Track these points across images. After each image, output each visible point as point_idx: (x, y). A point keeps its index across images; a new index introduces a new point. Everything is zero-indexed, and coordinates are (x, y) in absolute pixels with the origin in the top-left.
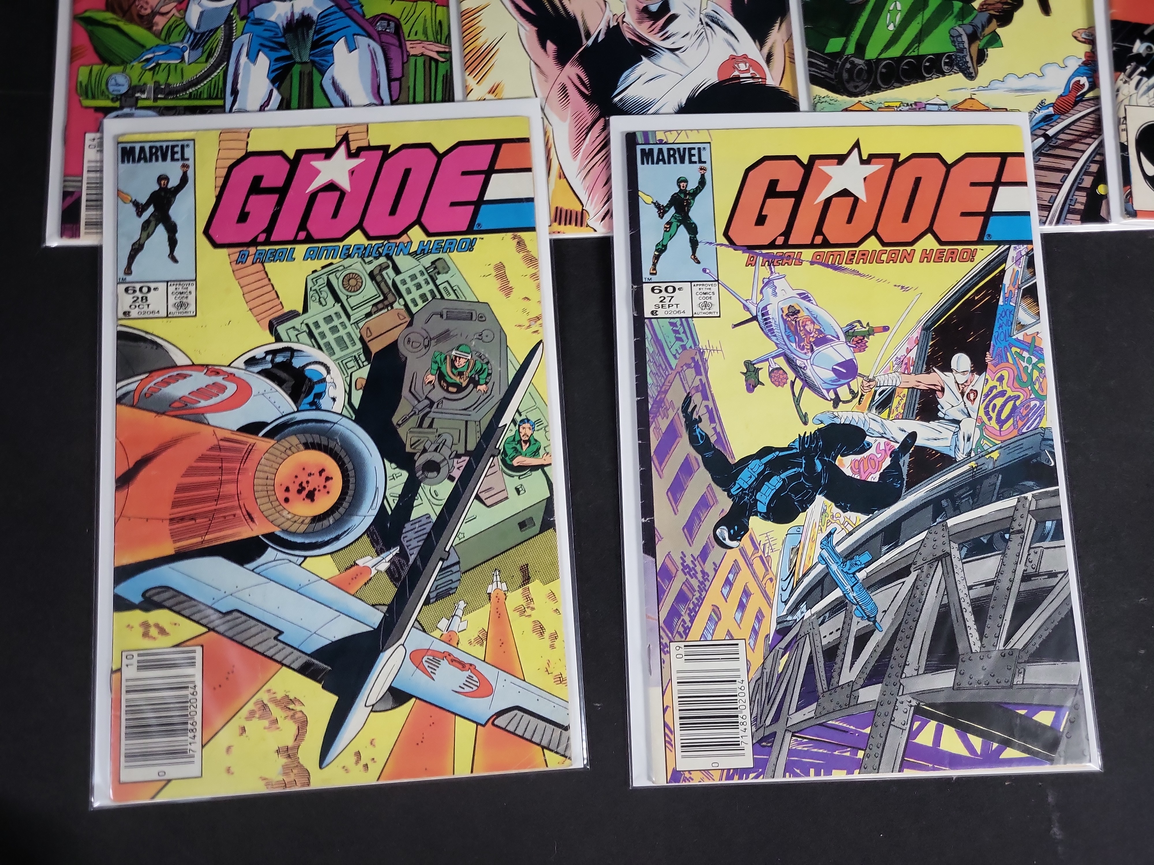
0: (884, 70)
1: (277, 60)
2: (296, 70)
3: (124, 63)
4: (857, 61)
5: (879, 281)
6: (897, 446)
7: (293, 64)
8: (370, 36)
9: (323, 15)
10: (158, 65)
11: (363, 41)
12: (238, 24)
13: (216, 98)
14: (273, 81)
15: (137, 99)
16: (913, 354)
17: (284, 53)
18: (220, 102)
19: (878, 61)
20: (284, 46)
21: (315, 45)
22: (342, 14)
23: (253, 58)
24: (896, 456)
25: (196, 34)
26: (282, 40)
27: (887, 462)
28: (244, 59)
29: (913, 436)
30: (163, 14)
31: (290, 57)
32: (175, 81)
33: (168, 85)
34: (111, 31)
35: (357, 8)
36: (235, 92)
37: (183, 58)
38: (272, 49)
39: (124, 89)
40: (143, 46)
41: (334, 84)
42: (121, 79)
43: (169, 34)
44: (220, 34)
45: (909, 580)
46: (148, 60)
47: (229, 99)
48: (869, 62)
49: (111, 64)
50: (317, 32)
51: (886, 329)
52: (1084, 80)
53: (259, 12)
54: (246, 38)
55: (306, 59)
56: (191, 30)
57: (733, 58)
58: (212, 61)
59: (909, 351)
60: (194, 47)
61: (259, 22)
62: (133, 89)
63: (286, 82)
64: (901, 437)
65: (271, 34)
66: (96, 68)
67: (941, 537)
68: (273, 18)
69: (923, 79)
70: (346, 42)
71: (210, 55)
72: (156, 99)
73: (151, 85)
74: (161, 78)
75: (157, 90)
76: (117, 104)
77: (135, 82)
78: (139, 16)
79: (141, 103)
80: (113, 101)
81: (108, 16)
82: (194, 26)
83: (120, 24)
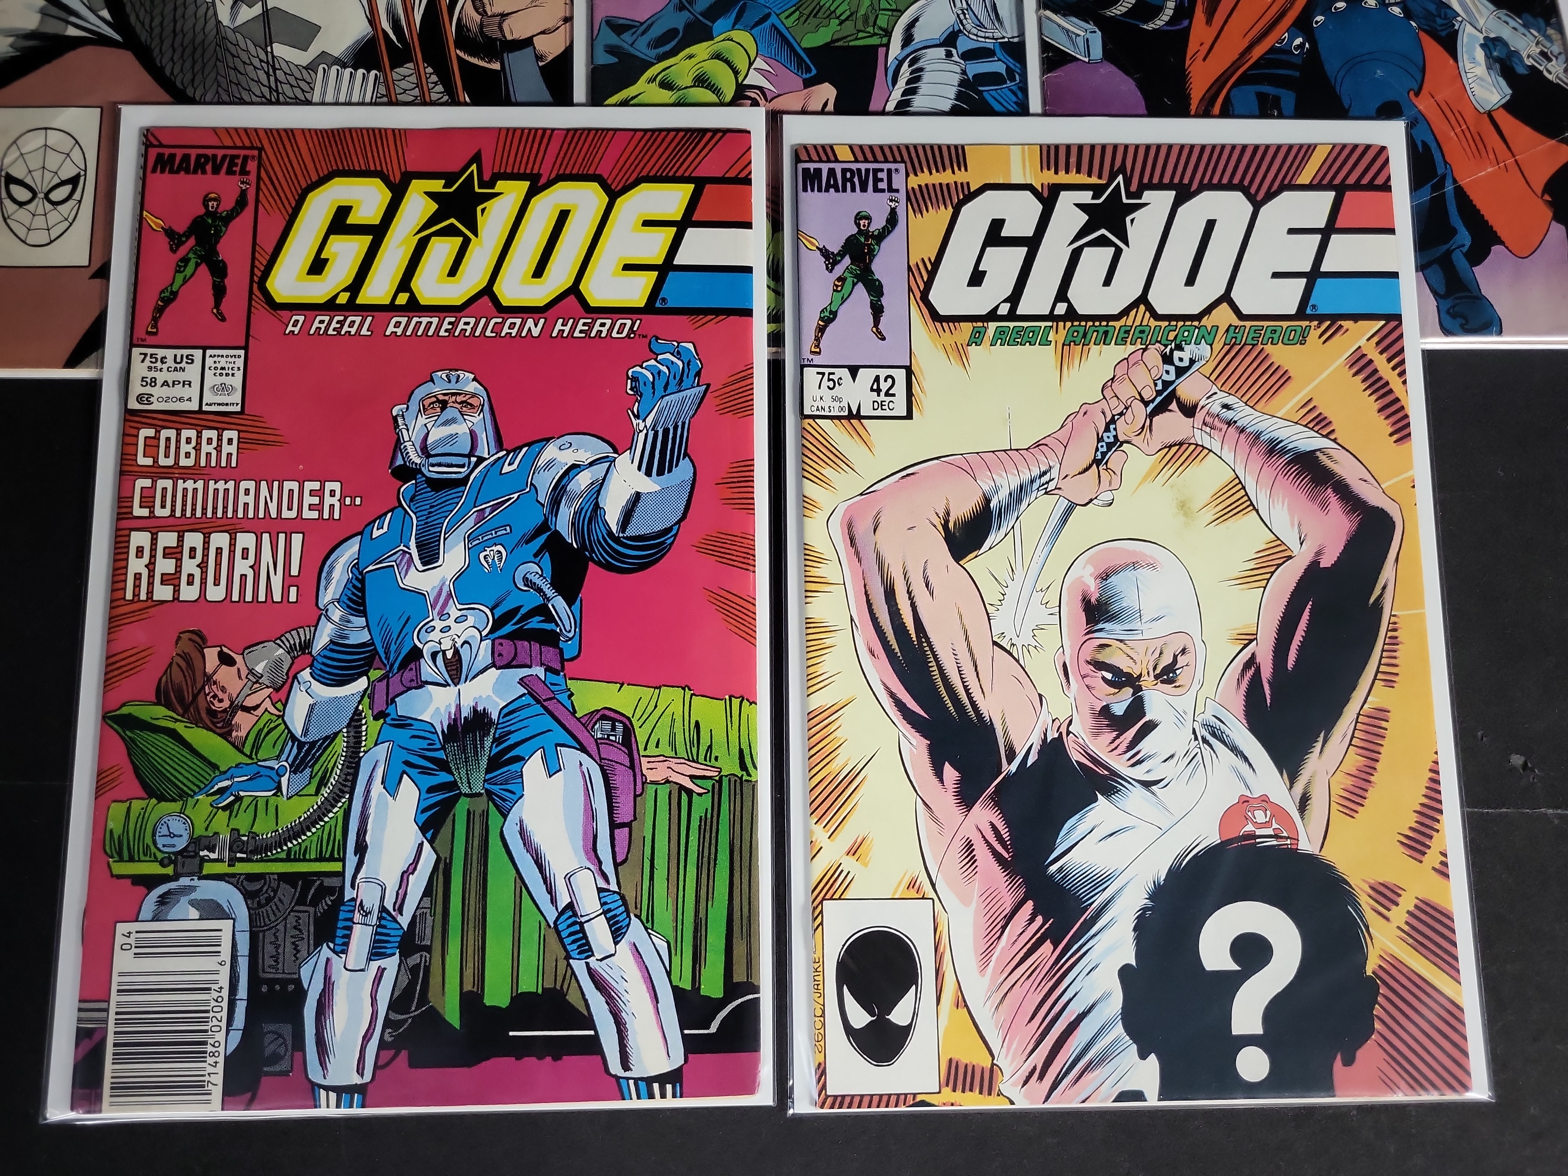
1: (431, 790)
2: (462, 807)
3: (183, 796)
7: (455, 800)
8: (583, 749)
9: (508, 711)
10: (239, 799)
11: (571, 757)
12: (371, 727)
13: (332, 859)
14: (423, 829)
15: (203, 860)
17: (444, 777)
18: (336, 867)
20: (443, 765)
21: (495, 763)
22: (538, 709)
23: (392, 788)
25: (301, 745)
26: (441, 755)
28: (377, 788)
30: (248, 710)
31: (453, 786)
32: (265, 829)
33: (253, 835)
34: (163, 740)
35: (563, 698)
36: (361, 849)
37: (279, 788)
38: (425, 771)
39: (181, 844)
40: (215, 767)
41: (522, 832)
42: (177, 826)
43: (257, 746)
44: (340, 745)
46: (222, 791)
47: (351, 860)
49: (161, 798)
50: (497, 741)
53: (406, 705)
54: (381, 751)
55: (478, 788)
56: (293, 738)
57: (1244, 800)
58: (325, 792)
60: (296, 768)
61: (403, 723)
62: (197, 843)
63: (446, 830)
65: (424, 744)
66: (137, 805)
68: (426, 717)
70: (544, 758)
71: (323, 783)
72: (232, 862)
73: (225, 836)
74: (242, 822)
75: (236, 844)
76: (169, 870)
77: (199, 831)
78: (212, 713)
79: (208, 869)
80: (163, 864)
81: (158, 713)
82: (298, 730)
83: (180, 727)
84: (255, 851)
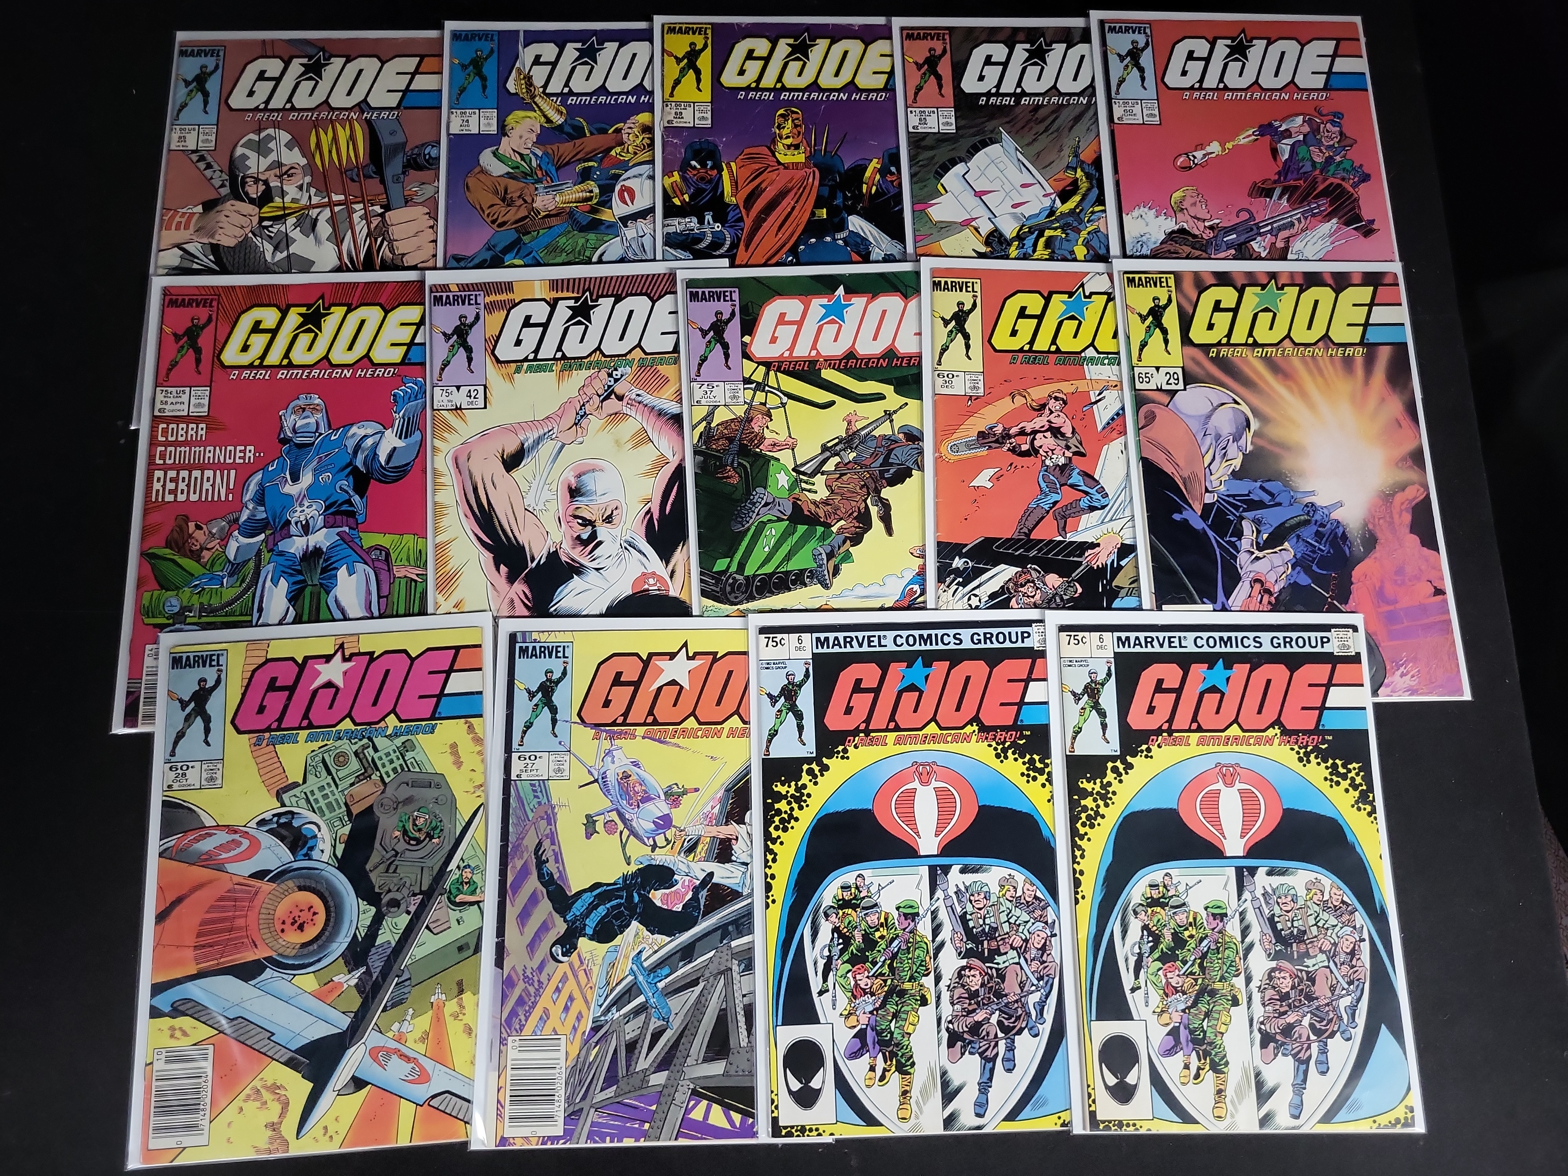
0: (758, 584)
1: (294, 583)
3: (177, 588)
4: (738, 577)
5: (694, 752)
6: (698, 882)
7: (305, 587)
8: (366, 563)
9: (331, 547)
10: (203, 589)
11: (360, 567)
12: (266, 556)
14: (290, 600)
15: (186, 617)
16: (716, 811)
17: (300, 577)
19: (754, 576)
20: (300, 572)
21: (324, 570)
22: (345, 546)
23: (275, 582)
24: (696, 890)
25: (233, 564)
26: (299, 568)
27: (690, 896)
28: (268, 583)
29: (711, 875)
30: (208, 549)
31: (304, 581)
32: (215, 602)
33: (210, 605)
34: (169, 564)
35: (357, 540)
36: (260, 611)
37: (222, 584)
38: (291, 575)
39: (176, 610)
40: (193, 575)
41: (336, 601)
42: (174, 602)
43: (212, 565)
44: (252, 564)
45: (698, 989)
46: (196, 586)
47: (256, 616)
48: (747, 578)
49: (167, 590)
50: (326, 561)
51: (696, 790)
52: (916, 587)
53: (283, 546)
54: (271, 567)
55: (316, 582)
56: (230, 561)
57: (644, 574)
58: (244, 585)
59: (713, 807)
60: (231, 575)
61: (282, 554)
62: (185, 609)
64: (701, 876)
65: (291, 563)
66: (156, 593)
67: (725, 955)
68: (292, 551)
69: (790, 589)
70: (347, 568)
71: (243, 581)
72: (200, 617)
73: (197, 606)
74: (205, 600)
75: (202, 609)
76: (171, 621)
77: (185, 604)
78: (191, 551)
79: (189, 620)
80: (168, 619)
81: (167, 552)
82: (232, 558)
83: (176, 558)
84: (212, 612)
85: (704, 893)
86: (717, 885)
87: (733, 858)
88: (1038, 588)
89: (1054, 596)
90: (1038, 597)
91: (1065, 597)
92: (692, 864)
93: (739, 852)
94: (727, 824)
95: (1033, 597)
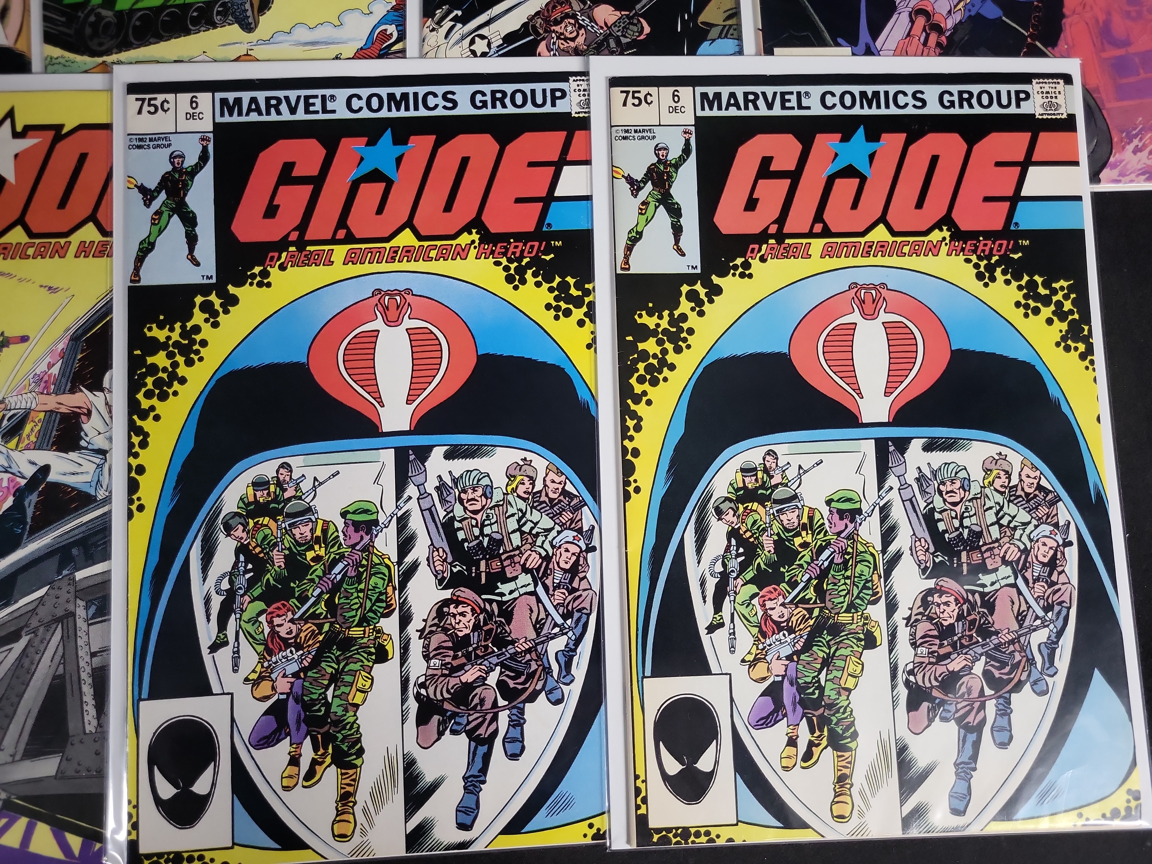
0: (138, 23)
4: (104, 12)
5: (20, 280)
6: (23, 482)
16: (55, 370)
19: (132, 11)
24: (20, 494)
27: (9, 502)
29: (45, 470)
45: (19, 647)
48: (120, 14)
51: (24, 339)
52: (392, 29)
59: (50, 366)
64: (29, 471)
67: (65, 593)
69: (187, 32)
85: (33, 498)
86: (56, 486)
87: (83, 443)
88: (581, 27)
89: (606, 38)
90: (580, 40)
91: (624, 40)
92: (15, 455)
93: (91, 433)
94: (72, 391)
95: (573, 40)
